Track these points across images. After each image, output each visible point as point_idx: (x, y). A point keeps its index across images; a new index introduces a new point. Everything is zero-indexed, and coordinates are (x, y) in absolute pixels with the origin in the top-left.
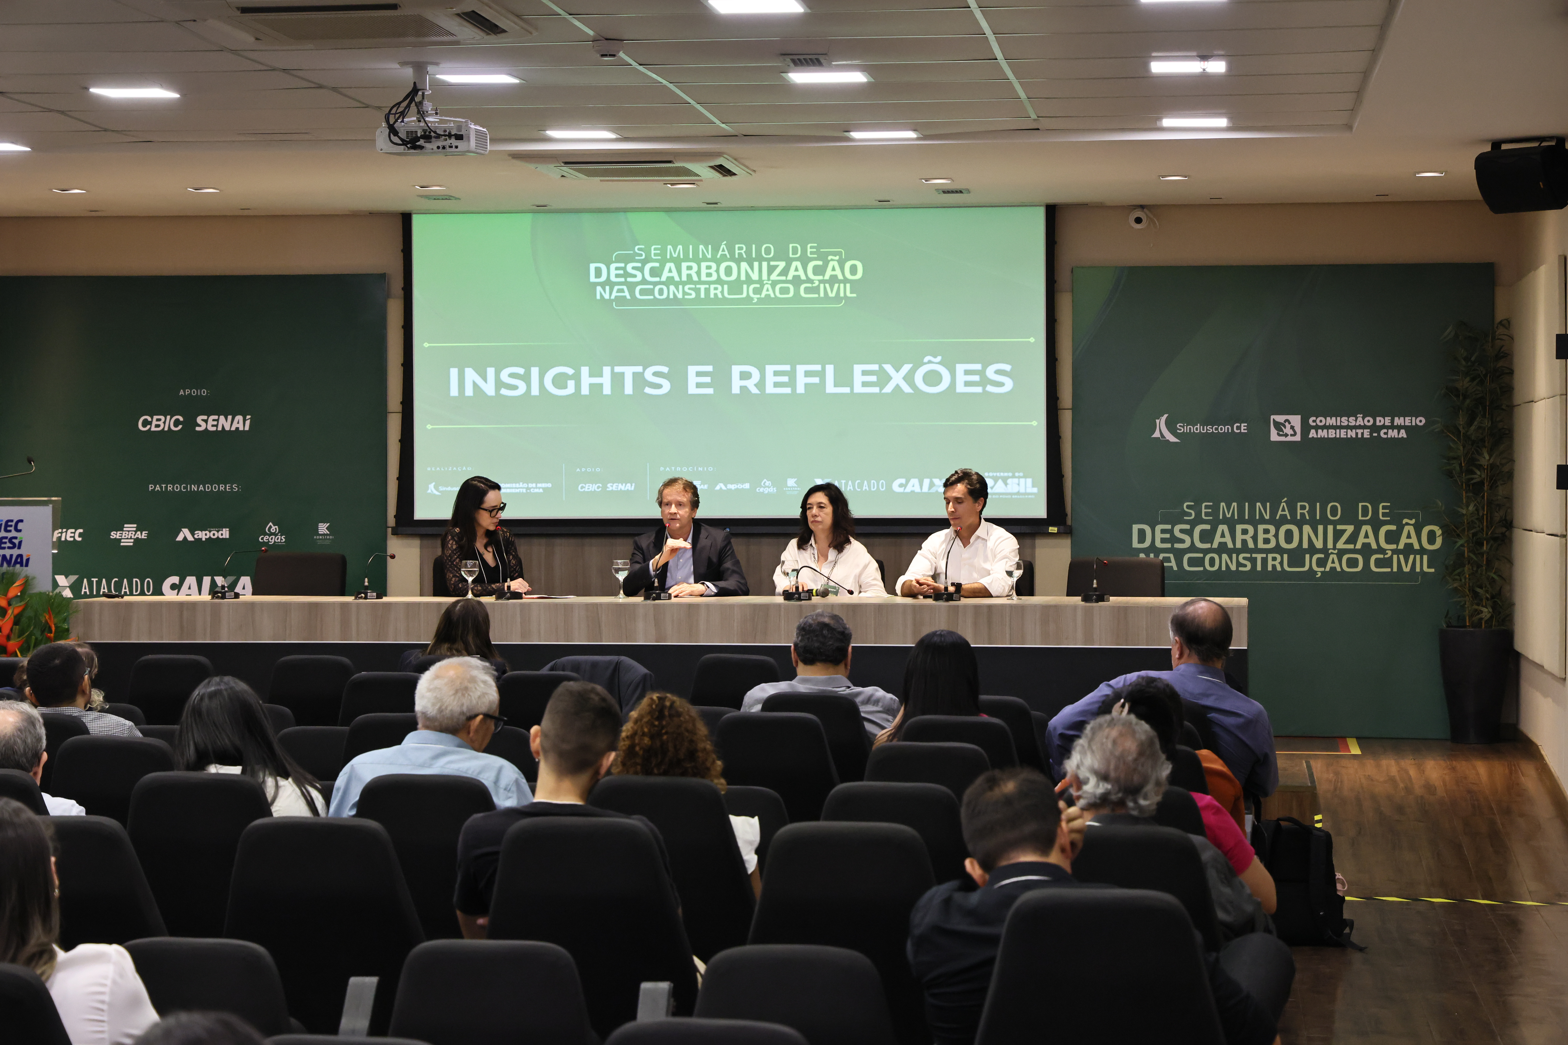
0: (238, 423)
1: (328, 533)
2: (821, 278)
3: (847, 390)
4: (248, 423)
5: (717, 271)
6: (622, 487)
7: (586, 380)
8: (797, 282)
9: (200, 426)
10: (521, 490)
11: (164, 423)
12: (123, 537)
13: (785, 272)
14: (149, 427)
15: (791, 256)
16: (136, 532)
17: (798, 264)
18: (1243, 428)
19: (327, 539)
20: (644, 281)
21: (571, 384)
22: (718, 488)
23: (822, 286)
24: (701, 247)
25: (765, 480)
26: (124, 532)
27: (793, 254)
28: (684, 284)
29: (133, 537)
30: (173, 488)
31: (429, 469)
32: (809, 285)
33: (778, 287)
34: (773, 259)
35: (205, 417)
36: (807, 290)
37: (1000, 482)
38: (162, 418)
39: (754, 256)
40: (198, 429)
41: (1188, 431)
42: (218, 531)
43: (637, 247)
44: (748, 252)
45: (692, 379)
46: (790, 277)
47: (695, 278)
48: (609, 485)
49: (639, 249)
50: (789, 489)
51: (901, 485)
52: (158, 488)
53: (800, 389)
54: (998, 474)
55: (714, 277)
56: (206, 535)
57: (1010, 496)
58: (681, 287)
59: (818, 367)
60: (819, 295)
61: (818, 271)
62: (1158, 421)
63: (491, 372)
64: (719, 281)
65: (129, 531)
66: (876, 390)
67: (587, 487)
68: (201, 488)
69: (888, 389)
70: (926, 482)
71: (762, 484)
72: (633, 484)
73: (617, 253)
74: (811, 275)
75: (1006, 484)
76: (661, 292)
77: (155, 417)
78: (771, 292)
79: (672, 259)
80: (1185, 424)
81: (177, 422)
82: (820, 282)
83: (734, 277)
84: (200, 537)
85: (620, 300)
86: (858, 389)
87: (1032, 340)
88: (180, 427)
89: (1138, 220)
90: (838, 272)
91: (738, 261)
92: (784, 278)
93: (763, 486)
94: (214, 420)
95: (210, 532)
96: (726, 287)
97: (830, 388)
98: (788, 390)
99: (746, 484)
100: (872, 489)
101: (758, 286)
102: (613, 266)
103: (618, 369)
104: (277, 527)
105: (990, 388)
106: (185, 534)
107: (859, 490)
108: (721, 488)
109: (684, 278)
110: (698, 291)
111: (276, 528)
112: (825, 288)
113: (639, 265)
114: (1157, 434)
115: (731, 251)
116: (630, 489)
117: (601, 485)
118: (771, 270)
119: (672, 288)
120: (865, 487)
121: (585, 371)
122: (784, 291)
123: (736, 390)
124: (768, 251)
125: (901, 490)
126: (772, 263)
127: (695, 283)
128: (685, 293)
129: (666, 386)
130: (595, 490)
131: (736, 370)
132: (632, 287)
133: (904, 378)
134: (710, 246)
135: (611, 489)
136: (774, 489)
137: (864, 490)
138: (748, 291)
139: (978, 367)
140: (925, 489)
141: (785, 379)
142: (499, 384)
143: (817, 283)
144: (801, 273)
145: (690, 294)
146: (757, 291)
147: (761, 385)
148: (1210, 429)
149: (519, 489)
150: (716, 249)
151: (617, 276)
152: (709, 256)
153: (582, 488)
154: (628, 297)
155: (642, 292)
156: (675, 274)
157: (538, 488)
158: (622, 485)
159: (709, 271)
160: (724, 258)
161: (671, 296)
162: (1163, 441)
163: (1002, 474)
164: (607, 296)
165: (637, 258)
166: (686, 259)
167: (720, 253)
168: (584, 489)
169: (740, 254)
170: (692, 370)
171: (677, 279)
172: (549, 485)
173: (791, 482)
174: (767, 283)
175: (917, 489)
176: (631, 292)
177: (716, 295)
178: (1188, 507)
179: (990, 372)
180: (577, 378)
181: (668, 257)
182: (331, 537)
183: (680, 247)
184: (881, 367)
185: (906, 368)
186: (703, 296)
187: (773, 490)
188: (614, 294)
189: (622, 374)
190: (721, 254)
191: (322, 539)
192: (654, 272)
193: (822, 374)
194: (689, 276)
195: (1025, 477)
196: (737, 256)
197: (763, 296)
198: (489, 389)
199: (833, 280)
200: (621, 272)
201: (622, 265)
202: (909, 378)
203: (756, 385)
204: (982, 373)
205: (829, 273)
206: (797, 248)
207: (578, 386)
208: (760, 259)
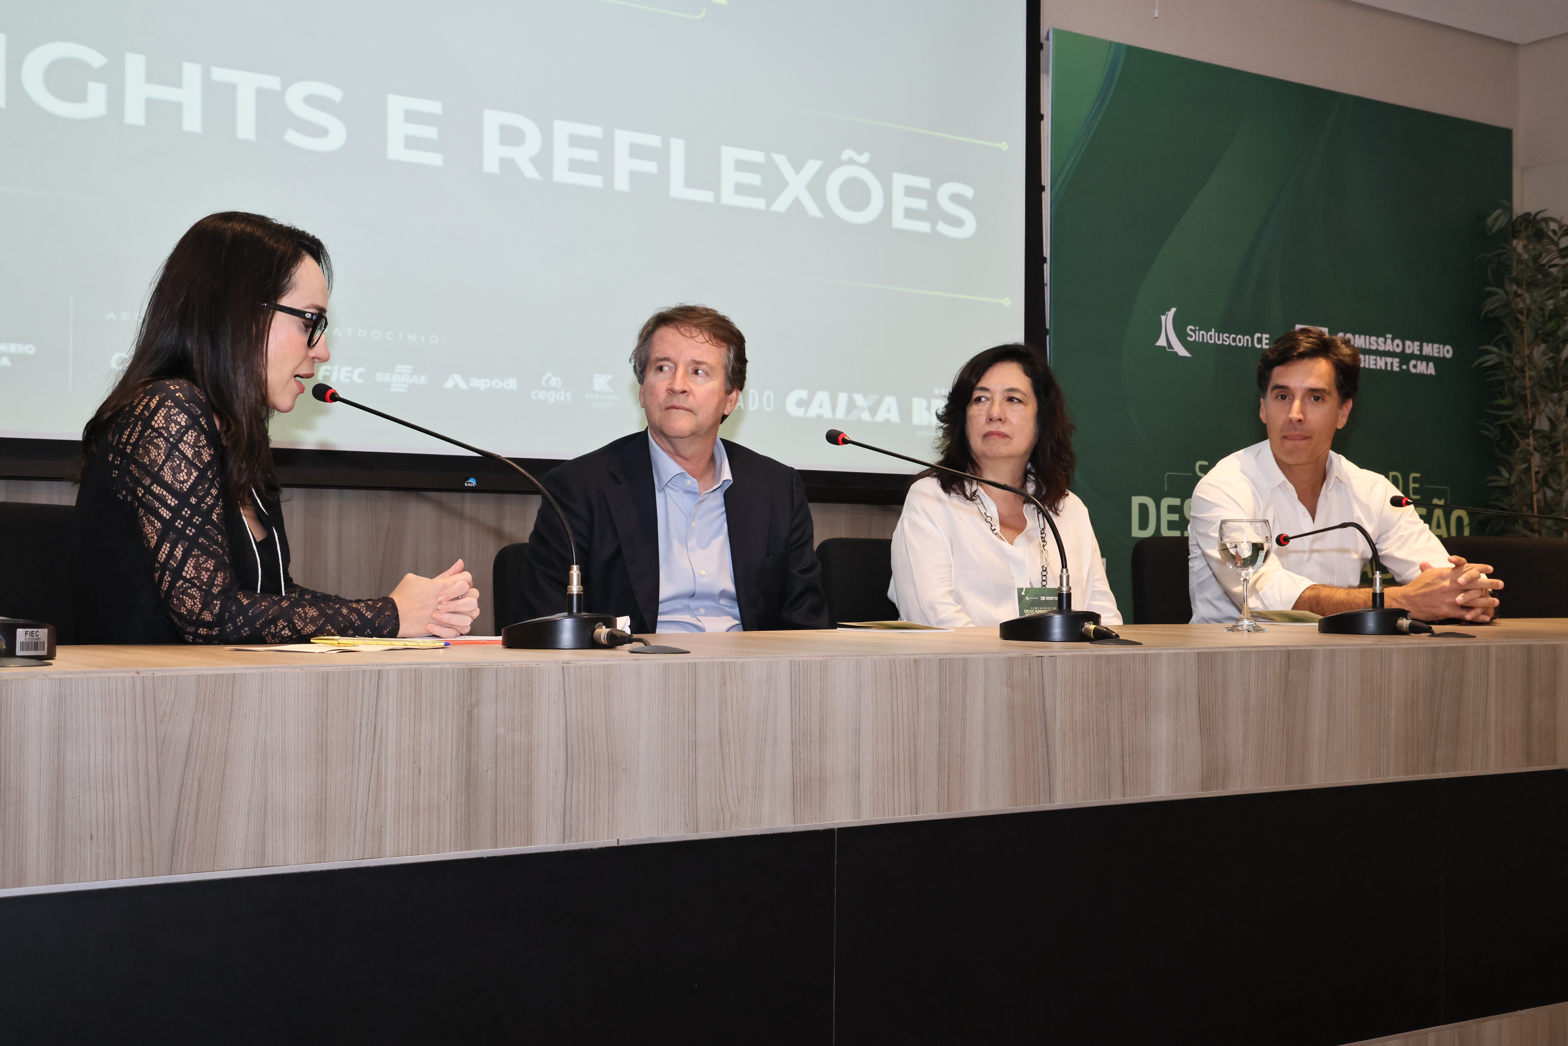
3: (707, 196)
7: (139, 89)
18: (1265, 341)
21: (97, 92)
22: (449, 384)
25: (549, 374)
41: (1201, 340)
45: (397, 127)
50: (597, 397)
51: (800, 403)
53: (622, 183)
59: (655, 141)
62: (1163, 318)
66: (758, 203)
69: (782, 204)
71: (543, 381)
80: (1197, 328)
86: (729, 197)
87: (1005, 146)
97: (678, 189)
98: (595, 181)
103: (220, 74)
105: (943, 228)
108: (456, 386)
121: (135, 63)
123: (491, 165)
129: (337, 133)
131: (492, 120)
133: (810, 187)
136: (568, 394)
139: (925, 183)
141: (591, 156)
147: (544, 160)
148: (1227, 339)
162: (1168, 354)
170: (396, 105)
172: (29, 349)
179: (943, 197)
180: (114, 78)
184: (769, 159)
185: (813, 166)
189: (231, 89)
193: (662, 156)
202: (817, 188)
203: (534, 160)
204: (930, 195)
207: (115, 101)
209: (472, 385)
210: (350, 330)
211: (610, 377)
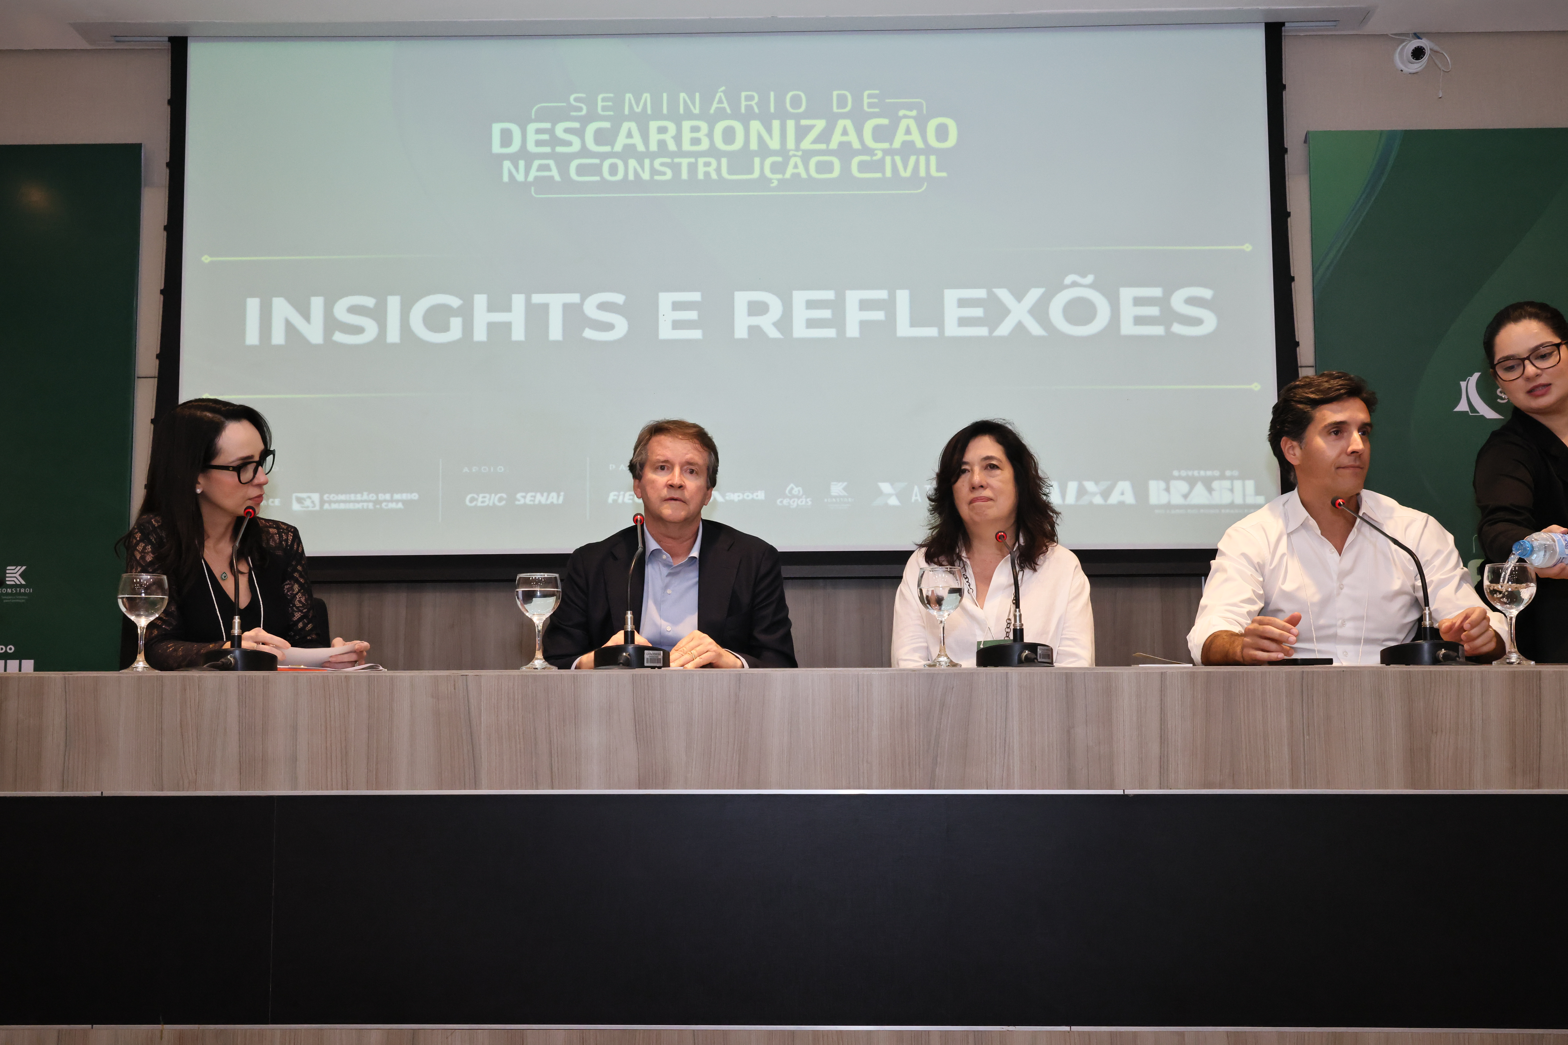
1: (23, 583)
2: (886, 145)
3: (932, 332)
5: (710, 135)
6: (541, 499)
7: (483, 317)
8: (845, 152)
10: (365, 504)
13: (825, 136)
15: (835, 110)
17: (848, 123)
19: (20, 594)
20: (584, 152)
23: (888, 159)
24: (683, 95)
25: (792, 485)
27: (838, 108)
28: (653, 156)
32: (866, 158)
33: (813, 162)
34: (805, 115)
36: (862, 166)
37: (1199, 488)
39: (772, 110)
43: (573, 96)
44: (764, 103)
45: (666, 315)
46: (834, 145)
47: (672, 146)
48: (519, 496)
49: (576, 100)
50: (834, 500)
53: (853, 331)
54: (1196, 473)
55: (705, 145)
57: (1217, 511)
58: (647, 162)
59: (882, 294)
60: (884, 173)
61: (880, 134)
62: (1463, 384)
63: (317, 304)
64: (713, 152)
66: (983, 331)
67: (480, 499)
69: (1004, 329)
71: (787, 492)
72: (562, 494)
73: (539, 106)
74: (869, 142)
75: (1210, 490)
76: (613, 170)
78: (801, 170)
79: (633, 116)
82: (886, 152)
83: (738, 145)
85: (543, 183)
86: (952, 329)
87: (1247, 247)
89: (1418, 53)
90: (916, 137)
91: (745, 121)
92: (823, 146)
93: (789, 495)
96: (724, 161)
97: (904, 329)
98: (831, 333)
99: (759, 492)
101: (779, 159)
102: (532, 127)
103: (538, 298)
105: (1178, 329)
109: (653, 147)
110: (676, 169)
112: (894, 162)
113: (576, 125)
114: (1463, 406)
115: (734, 103)
116: (555, 501)
117: (504, 496)
118: (802, 133)
119: (632, 163)
121: (480, 301)
122: (825, 167)
123: (741, 332)
124: (796, 101)
126: (804, 122)
127: (673, 155)
129: (621, 326)
130: (494, 503)
131: (742, 299)
132: (563, 161)
133: (1032, 312)
134: (697, 95)
135: (522, 502)
136: (808, 500)
138: (762, 168)
139: (1156, 292)
141: (826, 314)
142: (331, 324)
143: (880, 154)
144: (853, 138)
145: (664, 174)
146: (778, 168)
147: (785, 323)
149: (361, 504)
150: (707, 101)
151: (538, 143)
152: (696, 111)
153: (472, 500)
154: (557, 178)
155: (581, 170)
156: (637, 140)
157: (394, 501)
158: (542, 495)
159: (695, 135)
160: (721, 115)
161: (631, 177)
162: (1473, 419)
163: (1202, 473)
164: (520, 177)
165: (572, 113)
166: (658, 115)
167: (715, 105)
168: (473, 504)
169: (749, 108)
170: (666, 299)
171: (641, 148)
172: (415, 496)
173: (837, 489)
174: (795, 156)
176: (564, 170)
177: (707, 174)
179: (1178, 301)
180: (466, 313)
181: (627, 112)
182: (28, 590)
183: (647, 96)
184: (990, 294)
185: (1034, 294)
186: (685, 175)
187: (805, 502)
188: (533, 173)
189: (545, 307)
190: (717, 108)
191: (11, 594)
192: (601, 137)
193: (889, 306)
194: (662, 144)
195: (1243, 477)
196: (743, 110)
197: (788, 175)
198: (314, 332)
199: (908, 149)
200: (546, 137)
201: (548, 125)
202: (1040, 312)
203: (776, 324)
204: (1164, 303)
205: (900, 138)
206: (845, 97)
207: (468, 327)
208: (783, 116)
209: (727, 498)
211: (845, 484)
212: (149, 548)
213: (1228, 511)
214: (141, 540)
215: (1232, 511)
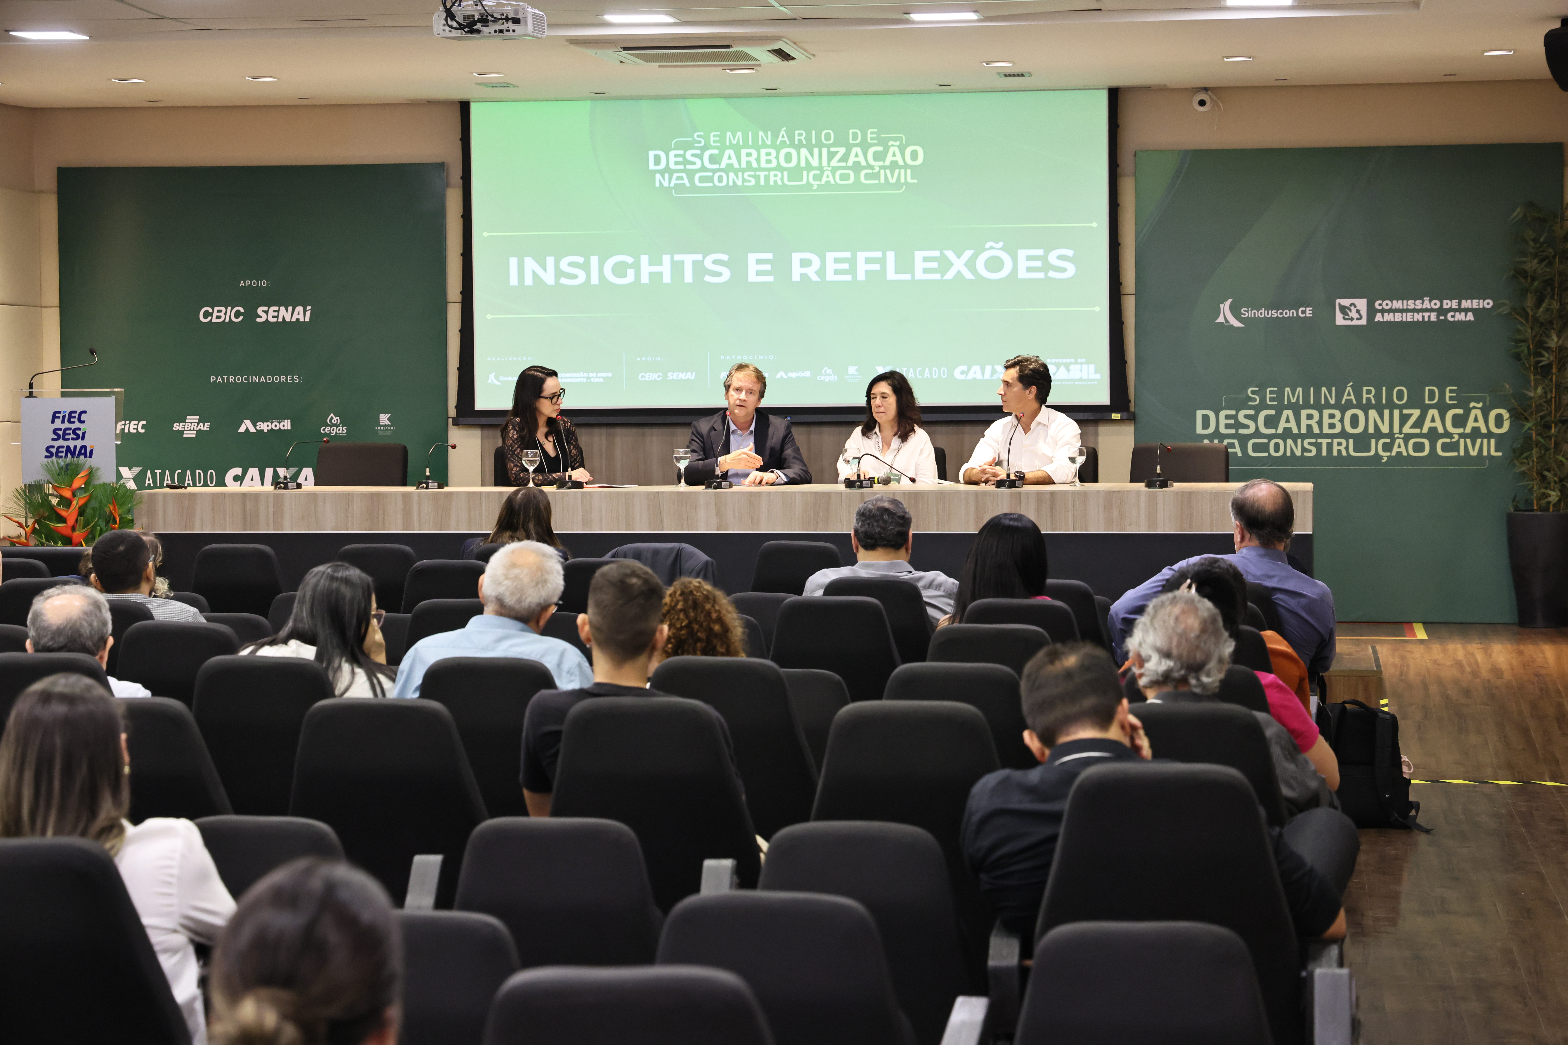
0: (299, 314)
1: (390, 424)
3: (907, 277)
4: (308, 314)
5: (777, 158)
6: (682, 376)
7: (646, 268)
8: (857, 167)
9: (261, 317)
10: (582, 379)
11: (225, 314)
12: (186, 429)
13: (845, 158)
14: (209, 318)
15: (851, 141)
16: (198, 424)
17: (858, 150)
18: (1308, 312)
19: (388, 430)
20: (703, 169)
21: (631, 272)
22: (778, 376)
23: (882, 172)
24: (761, 133)
25: (826, 368)
26: (187, 424)
27: (853, 140)
28: (743, 171)
29: (195, 429)
30: (235, 380)
31: (489, 359)
32: (870, 171)
33: (838, 173)
34: (833, 145)
35: (266, 308)
36: (867, 176)
37: (1062, 368)
38: (223, 309)
39: (814, 142)
40: (258, 320)
41: (1253, 316)
42: (280, 423)
43: (696, 134)
44: (808, 138)
45: (753, 268)
46: (850, 163)
47: (755, 165)
48: (669, 374)
49: (698, 136)
51: (962, 373)
52: (219, 380)
53: (861, 276)
54: (1060, 361)
55: (774, 164)
56: (268, 426)
57: (1072, 383)
58: (740, 174)
59: (878, 254)
60: (879, 180)
61: (878, 157)
62: (1222, 306)
63: (550, 260)
64: (779, 168)
65: (191, 423)
66: (937, 276)
67: (647, 377)
68: (263, 379)
69: (950, 275)
70: (988, 369)
72: (694, 373)
73: (676, 140)
74: (871, 162)
75: (1068, 370)
76: (720, 179)
77: (216, 309)
78: (831, 179)
79: (731, 146)
81: (238, 314)
82: (881, 167)
83: (793, 163)
84: (262, 428)
85: (679, 188)
86: (919, 275)
87: (1095, 225)
88: (241, 318)
89: (1202, 103)
90: (899, 158)
91: (798, 147)
92: (844, 164)
94: (274, 311)
95: (272, 423)
96: (785, 173)
97: (891, 275)
98: (848, 278)
100: (934, 377)
101: (818, 172)
102: (672, 153)
103: (678, 257)
104: (338, 418)
105: (1052, 274)
106: (247, 425)
107: (921, 377)
108: (782, 377)
109: (744, 165)
110: (757, 178)
111: (337, 420)
112: (886, 174)
113: (698, 152)
114: (1221, 319)
115: (791, 138)
116: (690, 378)
117: (661, 374)
118: (831, 156)
119: (732, 175)
120: (927, 374)
121: (644, 259)
122: (845, 177)
123: (796, 277)
124: (828, 137)
125: (963, 377)
126: (832, 149)
127: (755, 170)
128: (744, 180)
129: (726, 274)
130: (655, 379)
131: (796, 257)
132: (691, 174)
133: (966, 265)
134: (769, 133)
135: (671, 378)
136: (836, 377)
137: (925, 377)
138: (807, 177)
139: (1040, 252)
140: (987, 376)
141: (846, 266)
142: (559, 273)
143: (877, 169)
144: (861, 159)
145: (750, 181)
146: (817, 178)
147: (821, 272)
148: (1275, 314)
149: (579, 379)
150: (775, 135)
151: (676, 163)
152: (769, 143)
153: (643, 377)
154: (688, 185)
156: (734, 161)
157: (598, 377)
158: (682, 373)
159: (768, 158)
160: (784, 145)
161: (731, 184)
162: (1226, 327)
163: (1064, 360)
164: (666, 184)
165: (696, 145)
166: (746, 145)
167: (780, 139)
168: (644, 379)
169: (800, 140)
170: (752, 257)
171: (736, 166)
172: (610, 375)
173: (852, 370)
174: (827, 170)
175: (979, 376)
176: (691, 180)
177: (775, 182)
178: (1253, 392)
179: (1052, 258)
180: (636, 266)
181: (728, 144)
182: (392, 428)
183: (739, 134)
185: (968, 254)
186: (762, 183)
187: (833, 378)
188: (674, 182)
189: (682, 263)
190: (781, 141)
191: (383, 430)
192: (713, 159)
193: (882, 261)
194: (749, 163)
195: (1087, 363)
196: (796, 142)
197: (823, 182)
198: (549, 278)
199: (894, 165)
200: (681, 159)
201: (681, 152)
202: (971, 265)
203: (817, 273)
204: (1044, 258)
205: (889, 159)
206: (857, 133)
207: (638, 275)
208: (820, 145)
209: (789, 376)
210: (734, 357)
211: (857, 367)
212: (515, 433)
213: (1078, 383)
214: (512, 429)
215: (1081, 383)
